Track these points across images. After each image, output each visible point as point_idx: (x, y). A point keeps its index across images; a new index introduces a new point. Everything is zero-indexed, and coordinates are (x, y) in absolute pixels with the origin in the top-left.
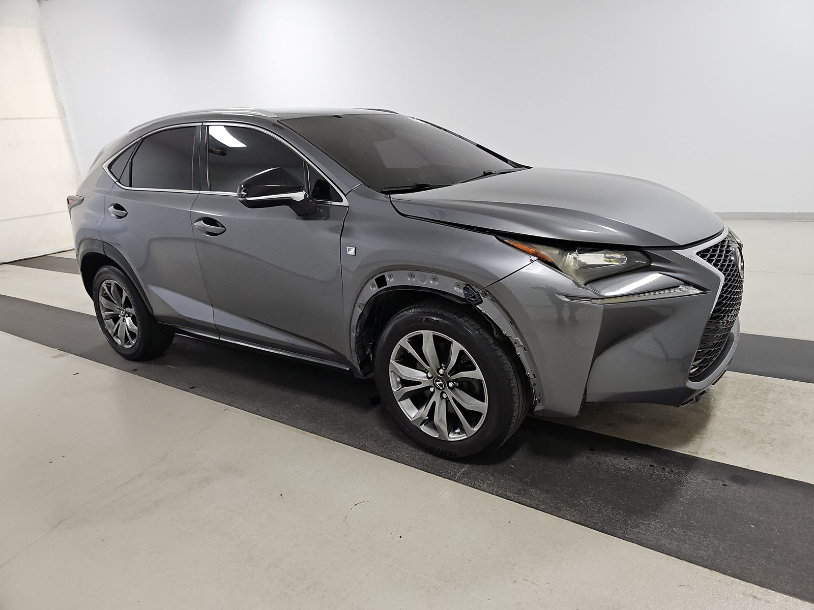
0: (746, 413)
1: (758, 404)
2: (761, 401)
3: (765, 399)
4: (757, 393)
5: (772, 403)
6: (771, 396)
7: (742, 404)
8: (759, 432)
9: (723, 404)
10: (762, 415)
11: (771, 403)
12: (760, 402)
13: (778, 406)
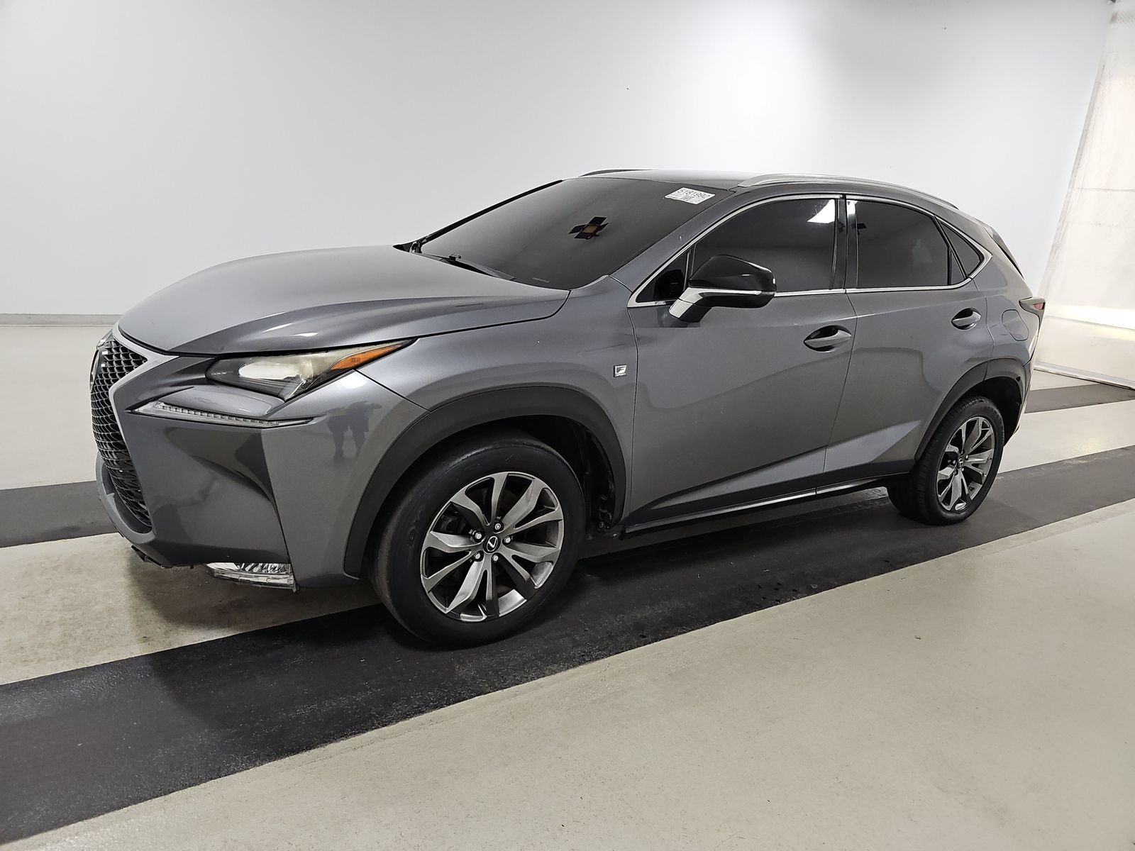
0: (86, 594)
1: (72, 613)
2: (71, 619)
3: (64, 624)
4: (80, 631)
5: (53, 621)
6: (56, 633)
7: (97, 604)
8: (62, 577)
9: (123, 594)
10: (63, 599)
11: (55, 622)
12: (72, 617)
13: (42, 621)
